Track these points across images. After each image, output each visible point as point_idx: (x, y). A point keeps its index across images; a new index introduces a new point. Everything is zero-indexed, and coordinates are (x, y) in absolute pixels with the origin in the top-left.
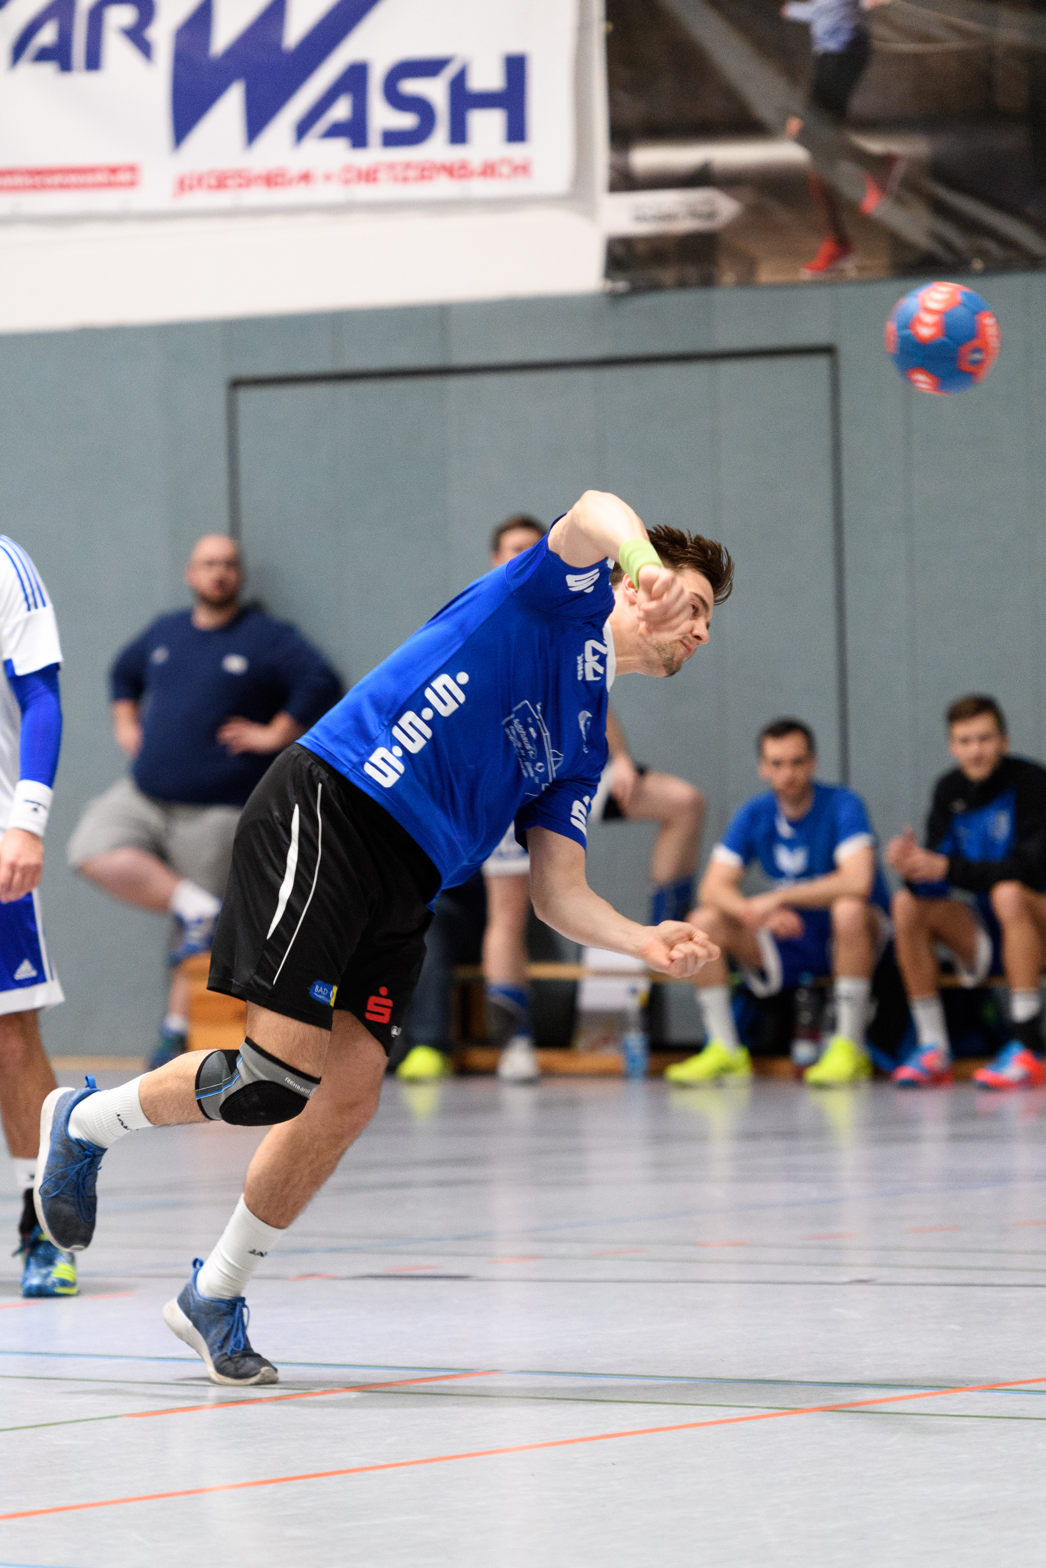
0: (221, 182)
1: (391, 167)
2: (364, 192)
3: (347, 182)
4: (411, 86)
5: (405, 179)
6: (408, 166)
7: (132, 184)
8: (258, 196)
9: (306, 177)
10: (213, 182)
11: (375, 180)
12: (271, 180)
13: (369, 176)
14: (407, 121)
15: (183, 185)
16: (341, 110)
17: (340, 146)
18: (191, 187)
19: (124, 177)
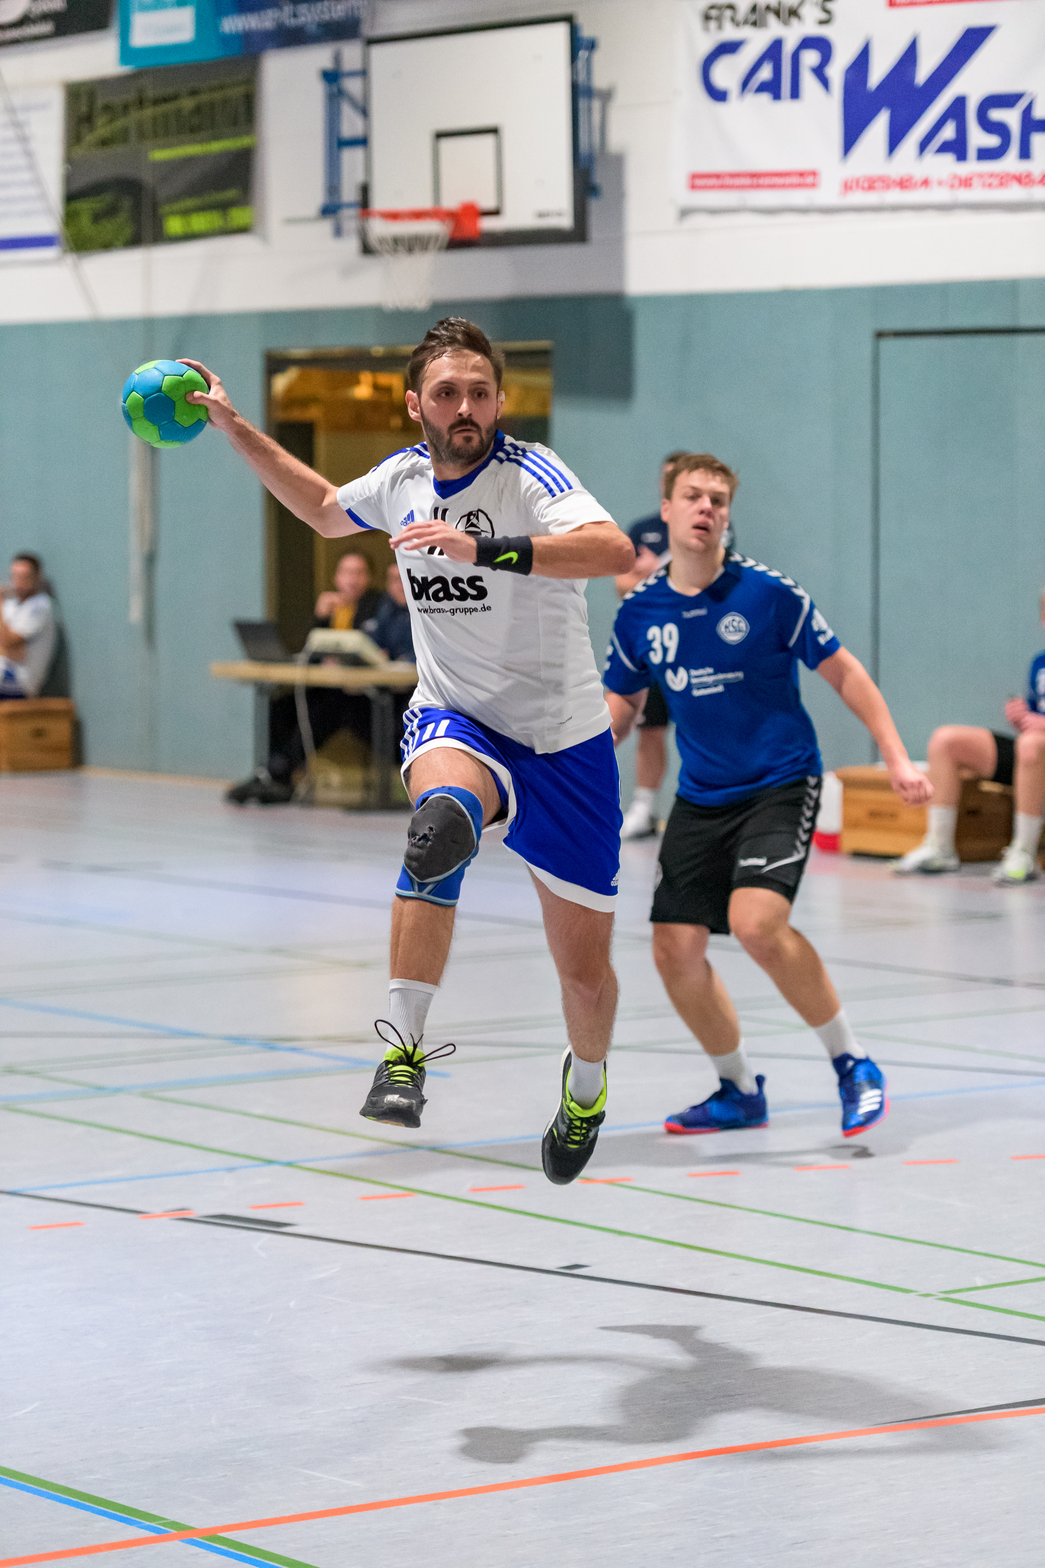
0: (871, 184)
1: (981, 176)
2: (964, 195)
3: (952, 186)
4: (996, 115)
5: (990, 185)
6: (991, 175)
7: (813, 185)
8: (894, 196)
9: (926, 183)
10: (866, 185)
11: (970, 185)
12: (904, 184)
13: (966, 183)
14: (992, 141)
15: (847, 187)
16: (949, 132)
17: (948, 159)
18: (851, 188)
19: (809, 180)
